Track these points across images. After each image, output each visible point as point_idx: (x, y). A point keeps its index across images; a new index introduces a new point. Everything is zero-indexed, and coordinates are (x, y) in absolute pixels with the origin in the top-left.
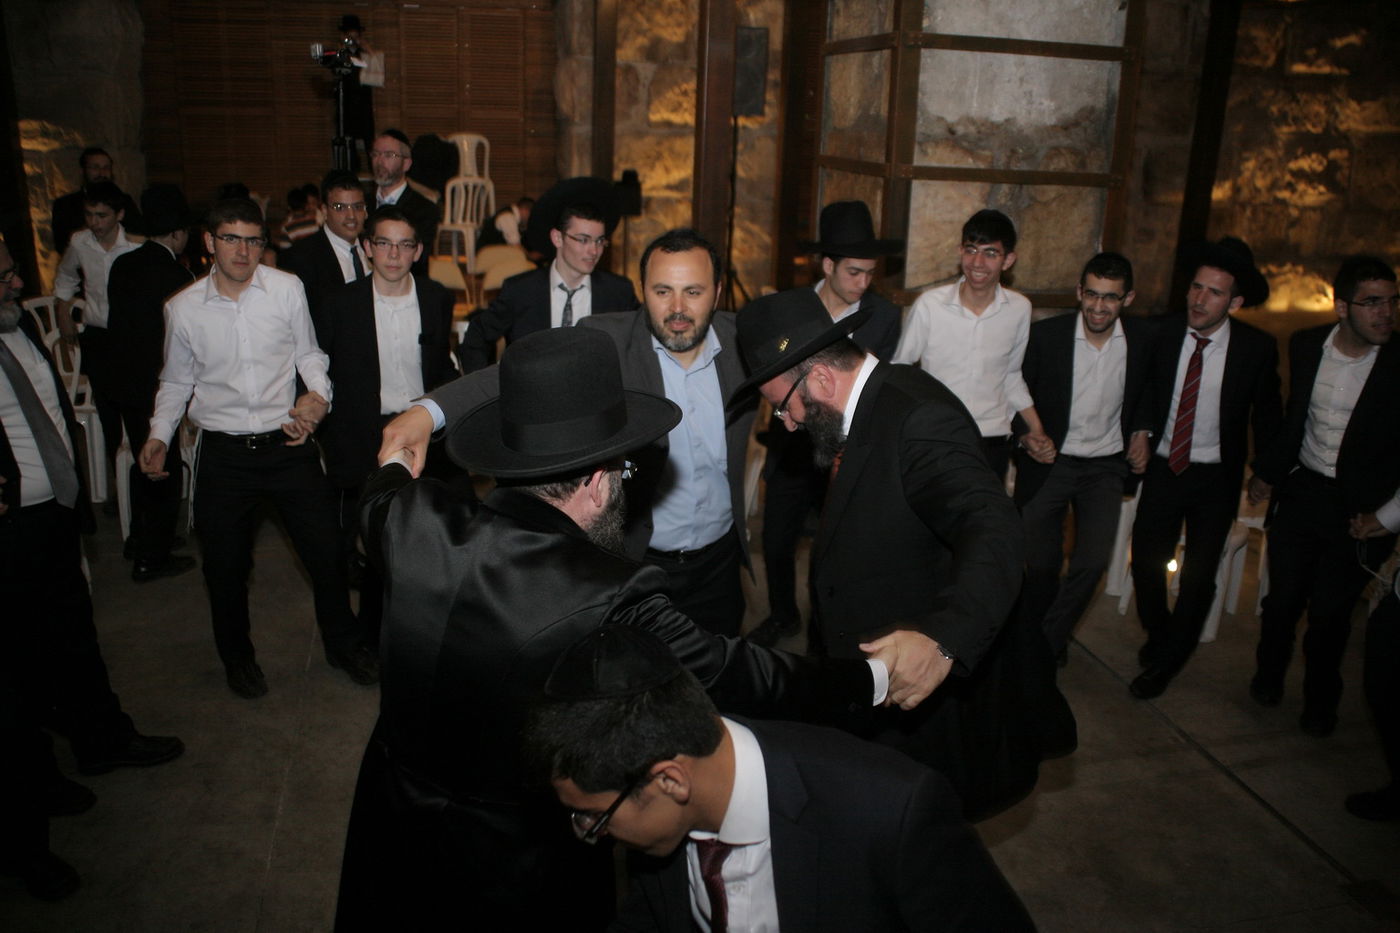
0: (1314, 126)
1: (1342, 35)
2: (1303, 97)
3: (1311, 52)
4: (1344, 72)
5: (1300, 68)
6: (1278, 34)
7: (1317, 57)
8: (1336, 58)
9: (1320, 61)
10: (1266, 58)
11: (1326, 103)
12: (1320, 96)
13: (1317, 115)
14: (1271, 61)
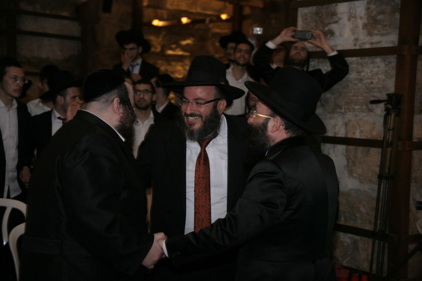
0: (180, 74)
1: (185, 39)
2: (173, 63)
3: (174, 46)
4: (187, 54)
5: (170, 52)
6: (160, 39)
7: (176, 48)
8: (184, 48)
9: (178, 50)
10: (156, 48)
11: (183, 66)
12: (180, 63)
13: (179, 70)
14: (159, 49)
